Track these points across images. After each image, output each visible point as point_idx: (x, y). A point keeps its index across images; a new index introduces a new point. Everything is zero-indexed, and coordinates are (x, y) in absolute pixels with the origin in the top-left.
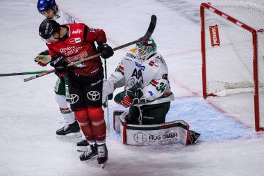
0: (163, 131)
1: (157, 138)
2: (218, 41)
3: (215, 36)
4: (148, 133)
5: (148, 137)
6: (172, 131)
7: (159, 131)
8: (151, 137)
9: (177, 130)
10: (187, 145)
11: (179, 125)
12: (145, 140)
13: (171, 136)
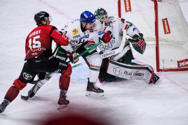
0: (135, 71)
1: (129, 74)
2: (130, 8)
3: (128, 5)
4: (124, 69)
5: (123, 72)
6: (141, 71)
7: (132, 70)
8: (126, 73)
9: (145, 72)
10: (149, 83)
11: (147, 68)
12: (120, 73)
13: (139, 75)
